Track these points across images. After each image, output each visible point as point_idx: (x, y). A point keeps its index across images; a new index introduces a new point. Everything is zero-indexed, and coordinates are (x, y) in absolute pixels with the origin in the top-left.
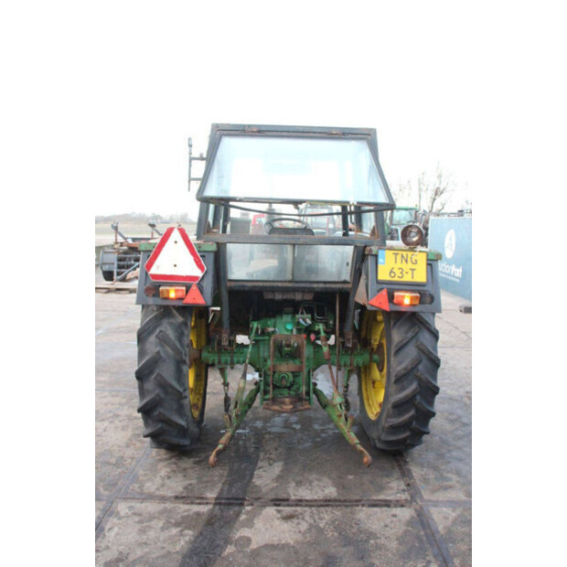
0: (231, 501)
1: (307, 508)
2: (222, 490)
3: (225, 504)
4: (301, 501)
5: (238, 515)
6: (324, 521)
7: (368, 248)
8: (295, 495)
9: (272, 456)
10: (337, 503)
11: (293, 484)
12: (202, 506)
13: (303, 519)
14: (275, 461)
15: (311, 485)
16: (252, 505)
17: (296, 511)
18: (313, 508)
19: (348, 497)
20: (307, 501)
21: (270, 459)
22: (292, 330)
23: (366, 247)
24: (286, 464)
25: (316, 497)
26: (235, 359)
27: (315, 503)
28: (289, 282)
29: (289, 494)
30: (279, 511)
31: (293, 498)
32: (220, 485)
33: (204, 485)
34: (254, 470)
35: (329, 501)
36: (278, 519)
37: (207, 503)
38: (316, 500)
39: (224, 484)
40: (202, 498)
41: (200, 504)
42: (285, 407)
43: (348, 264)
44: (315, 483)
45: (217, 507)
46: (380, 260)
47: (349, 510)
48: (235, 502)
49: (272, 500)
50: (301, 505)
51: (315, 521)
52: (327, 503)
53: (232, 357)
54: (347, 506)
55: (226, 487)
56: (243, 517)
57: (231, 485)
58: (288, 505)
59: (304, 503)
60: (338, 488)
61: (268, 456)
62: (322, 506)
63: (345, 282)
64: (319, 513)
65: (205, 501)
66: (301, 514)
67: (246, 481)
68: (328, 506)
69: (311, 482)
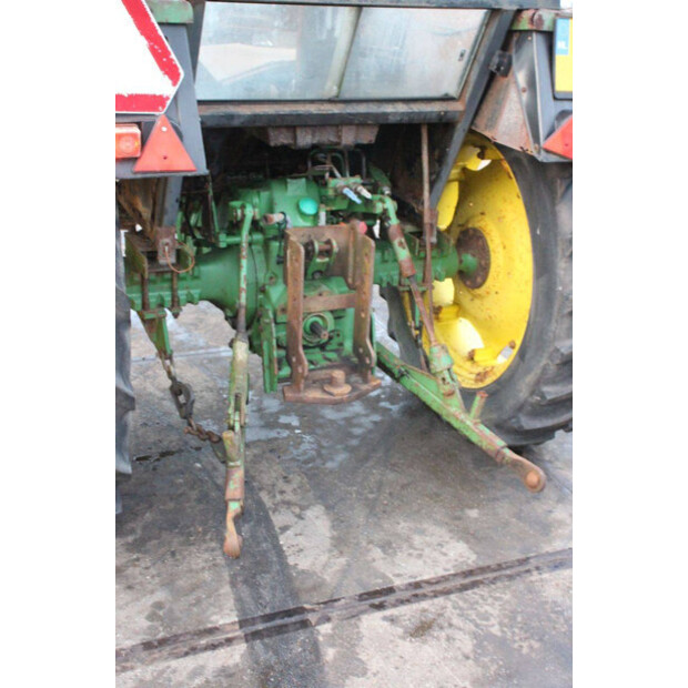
0: (278, 622)
1: (440, 600)
2: (239, 600)
3: (269, 633)
4: (417, 585)
5: (315, 649)
6: (493, 621)
7: (526, 15)
8: (398, 575)
9: (289, 497)
10: (491, 575)
11: (377, 553)
12: (221, 652)
13: (451, 625)
14: (303, 508)
15: (411, 546)
16: (328, 620)
17: (424, 611)
18: (453, 597)
19: (499, 559)
20: (428, 582)
21: (288, 504)
22: (316, 216)
23: (519, 12)
24: (329, 508)
25: (441, 573)
26: (182, 294)
27: (448, 585)
28: (330, 101)
29: (384, 576)
30: (392, 620)
31: (397, 582)
32: (227, 589)
33: (192, 598)
34: (275, 538)
35: (470, 573)
36: (404, 638)
37: (229, 641)
38: (445, 579)
39: (233, 584)
40: (211, 631)
41: (214, 647)
42: (335, 391)
43: (462, 55)
44: (417, 540)
45: (258, 644)
46: (559, 45)
47: (518, 585)
48: (287, 620)
49: (362, 597)
50: (425, 596)
51: (477, 625)
52: (470, 579)
53: (173, 291)
54: (510, 577)
55: (245, 591)
56: (330, 654)
57: (251, 582)
58: (402, 602)
59: (427, 590)
60: (467, 542)
61: (279, 497)
62: (464, 588)
63: (446, 99)
64: (472, 605)
65: (221, 637)
66: (440, 615)
67: (276, 567)
68: (474, 585)
69: (408, 540)
